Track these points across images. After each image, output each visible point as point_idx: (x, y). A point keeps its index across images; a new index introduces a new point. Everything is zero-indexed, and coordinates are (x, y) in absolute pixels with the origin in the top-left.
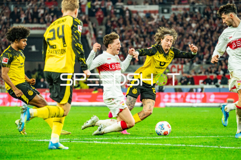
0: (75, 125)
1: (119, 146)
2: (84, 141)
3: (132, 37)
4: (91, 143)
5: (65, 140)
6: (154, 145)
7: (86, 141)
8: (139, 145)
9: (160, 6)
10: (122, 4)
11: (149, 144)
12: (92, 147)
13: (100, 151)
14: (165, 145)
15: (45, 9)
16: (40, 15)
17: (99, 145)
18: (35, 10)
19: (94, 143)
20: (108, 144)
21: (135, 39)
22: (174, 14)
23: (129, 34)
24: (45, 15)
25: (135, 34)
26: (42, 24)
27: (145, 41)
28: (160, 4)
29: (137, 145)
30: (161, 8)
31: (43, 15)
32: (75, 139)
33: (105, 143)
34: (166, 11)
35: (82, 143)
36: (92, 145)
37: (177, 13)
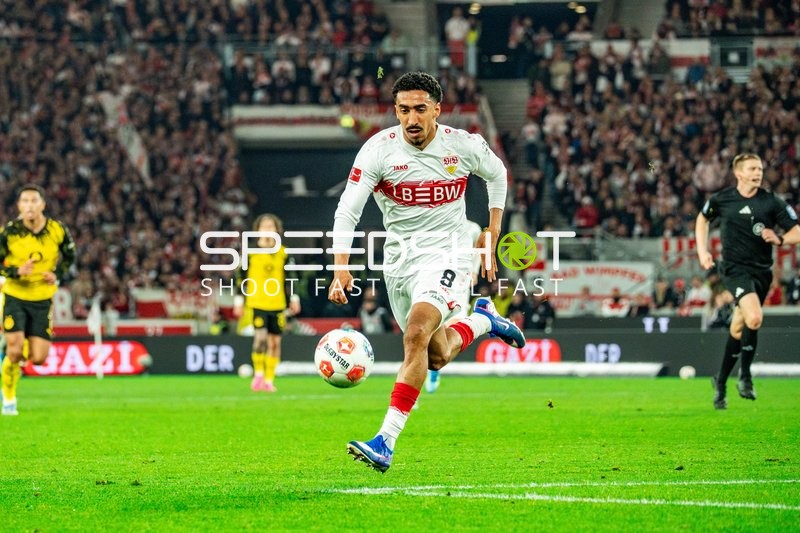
0: (455, 440)
1: (614, 511)
2: (493, 492)
3: (623, 146)
4: (518, 500)
5: (431, 490)
6: (729, 509)
7: (500, 493)
8: (680, 506)
9: (713, 43)
10: (587, 36)
11: (715, 504)
12: (524, 512)
13: (551, 526)
14: (766, 506)
15: (333, 58)
16: (317, 77)
17: (545, 508)
18: (302, 62)
19: (528, 500)
20: (575, 503)
21: (631, 152)
22: (761, 67)
23: (612, 135)
24: (334, 76)
25: (631, 137)
26: (326, 104)
27: (665, 158)
28: (714, 35)
29: (673, 505)
30: (717, 48)
31: (326, 77)
32: (461, 487)
33: (564, 499)
34: (734, 57)
35: (489, 500)
36: (522, 508)
37: (769, 64)
